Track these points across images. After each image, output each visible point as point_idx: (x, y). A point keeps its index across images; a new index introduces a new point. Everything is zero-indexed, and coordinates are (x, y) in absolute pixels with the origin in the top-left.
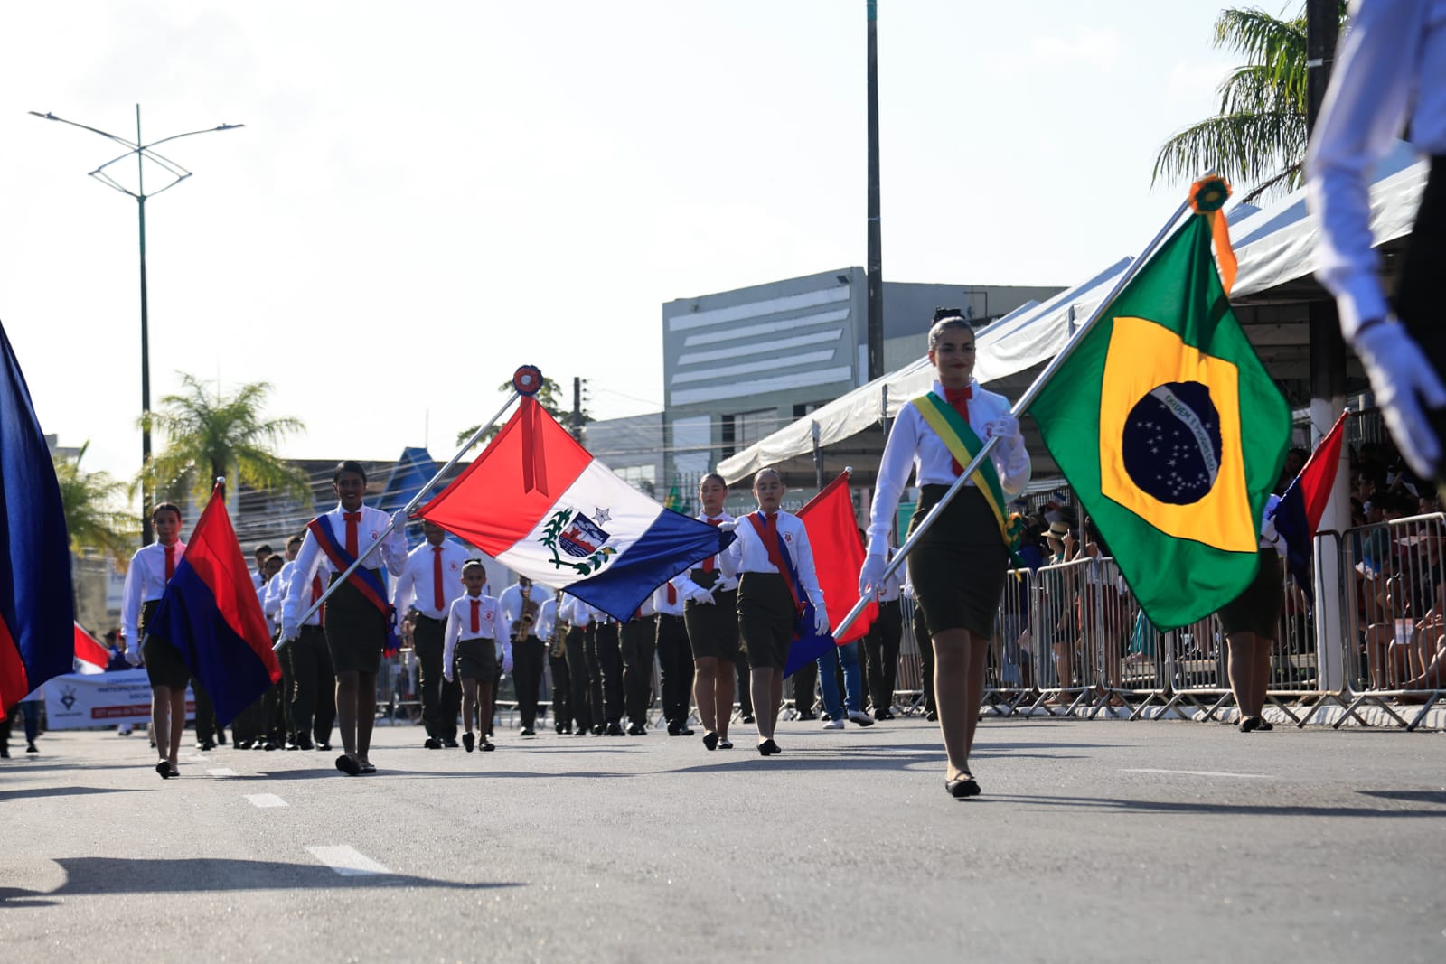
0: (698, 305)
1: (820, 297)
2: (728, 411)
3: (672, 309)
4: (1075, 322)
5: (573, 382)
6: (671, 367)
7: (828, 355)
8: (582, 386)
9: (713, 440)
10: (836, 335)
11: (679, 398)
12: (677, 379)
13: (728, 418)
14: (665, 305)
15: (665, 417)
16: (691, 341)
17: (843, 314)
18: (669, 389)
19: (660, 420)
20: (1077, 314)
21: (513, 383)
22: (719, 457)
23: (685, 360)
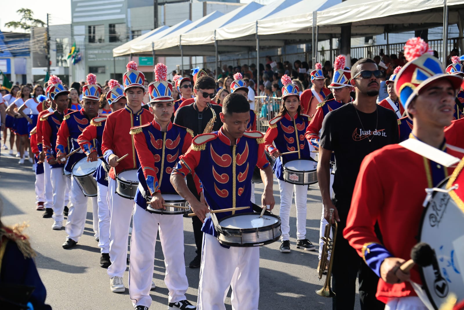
2: (90, 25)
4: (258, 25)
5: (47, 15)
6: (73, 11)
7: (119, 11)
8: (49, 16)
9: (86, 33)
10: (121, 5)
11: (76, 20)
12: (75, 15)
13: (90, 27)
15: (72, 25)
17: (123, 0)
18: (73, 17)
19: (70, 26)
20: (258, 23)
21: (22, 11)
22: (87, 38)
23: (77, 10)
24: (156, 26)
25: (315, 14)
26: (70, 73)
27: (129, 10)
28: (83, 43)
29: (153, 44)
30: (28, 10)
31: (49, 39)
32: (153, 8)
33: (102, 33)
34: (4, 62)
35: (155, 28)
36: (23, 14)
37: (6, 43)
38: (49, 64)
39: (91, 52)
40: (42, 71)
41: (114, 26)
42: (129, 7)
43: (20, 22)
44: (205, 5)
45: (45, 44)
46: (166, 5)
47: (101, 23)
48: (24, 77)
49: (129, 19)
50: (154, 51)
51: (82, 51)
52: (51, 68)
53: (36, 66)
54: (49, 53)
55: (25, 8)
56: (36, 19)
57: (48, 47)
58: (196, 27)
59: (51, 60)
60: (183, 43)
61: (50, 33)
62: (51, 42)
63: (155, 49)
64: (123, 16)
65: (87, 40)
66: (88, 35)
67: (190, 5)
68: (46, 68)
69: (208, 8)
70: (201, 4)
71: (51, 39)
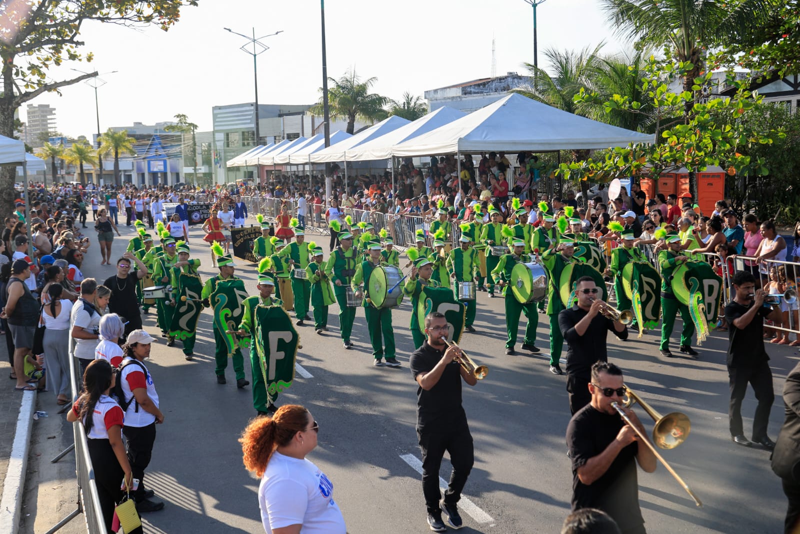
0: (220, 108)
1: (248, 108)
2: (227, 132)
3: (214, 108)
6: (214, 121)
7: (249, 121)
9: (224, 139)
10: (251, 117)
11: (216, 128)
12: (216, 124)
13: (228, 135)
14: (213, 108)
15: (214, 132)
16: (219, 116)
17: (252, 112)
18: (214, 126)
19: (212, 133)
21: (178, 116)
22: (226, 144)
23: (217, 120)
26: (213, 172)
28: (222, 148)
30: (184, 116)
31: (195, 144)
34: (162, 163)
36: (178, 119)
37: (163, 148)
38: (195, 165)
39: (228, 154)
40: (190, 170)
43: (177, 126)
45: (192, 149)
46: (285, 117)
47: (236, 131)
48: (178, 175)
51: (222, 154)
52: (197, 168)
53: (186, 166)
54: (195, 156)
55: (181, 114)
56: (190, 122)
57: (194, 151)
59: (197, 161)
61: (196, 140)
62: (197, 147)
64: (253, 125)
65: (226, 145)
66: (226, 141)
67: (302, 117)
68: (193, 168)
70: (311, 116)
71: (197, 144)
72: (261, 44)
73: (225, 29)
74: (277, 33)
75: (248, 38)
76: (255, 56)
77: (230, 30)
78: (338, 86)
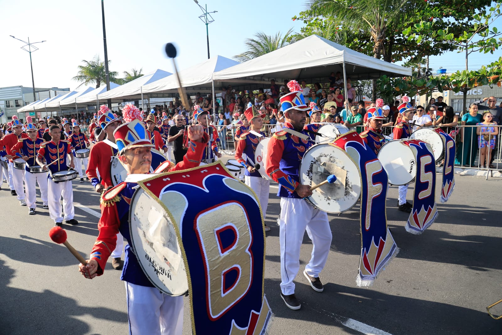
1: (17, 88)
4: (76, 99)
7: (19, 95)
10: (20, 92)
13: (6, 101)
17: (20, 90)
24: (35, 100)
25: (97, 95)
27: (23, 94)
28: (4, 108)
29: (34, 107)
32: (33, 93)
33: (12, 103)
35: (35, 101)
39: (8, 111)
41: (17, 101)
42: (23, 93)
44: (55, 92)
46: (39, 92)
47: (12, 100)
49: (24, 98)
50: (35, 110)
51: (4, 111)
58: (51, 101)
60: (47, 107)
63: (35, 109)
64: (21, 97)
65: (6, 106)
66: (6, 104)
67: (50, 92)
69: (57, 93)
70: (54, 91)
72: (34, 47)
73: (11, 36)
74: (43, 42)
75: (25, 42)
76: (30, 53)
77: (14, 37)
78: (90, 65)
